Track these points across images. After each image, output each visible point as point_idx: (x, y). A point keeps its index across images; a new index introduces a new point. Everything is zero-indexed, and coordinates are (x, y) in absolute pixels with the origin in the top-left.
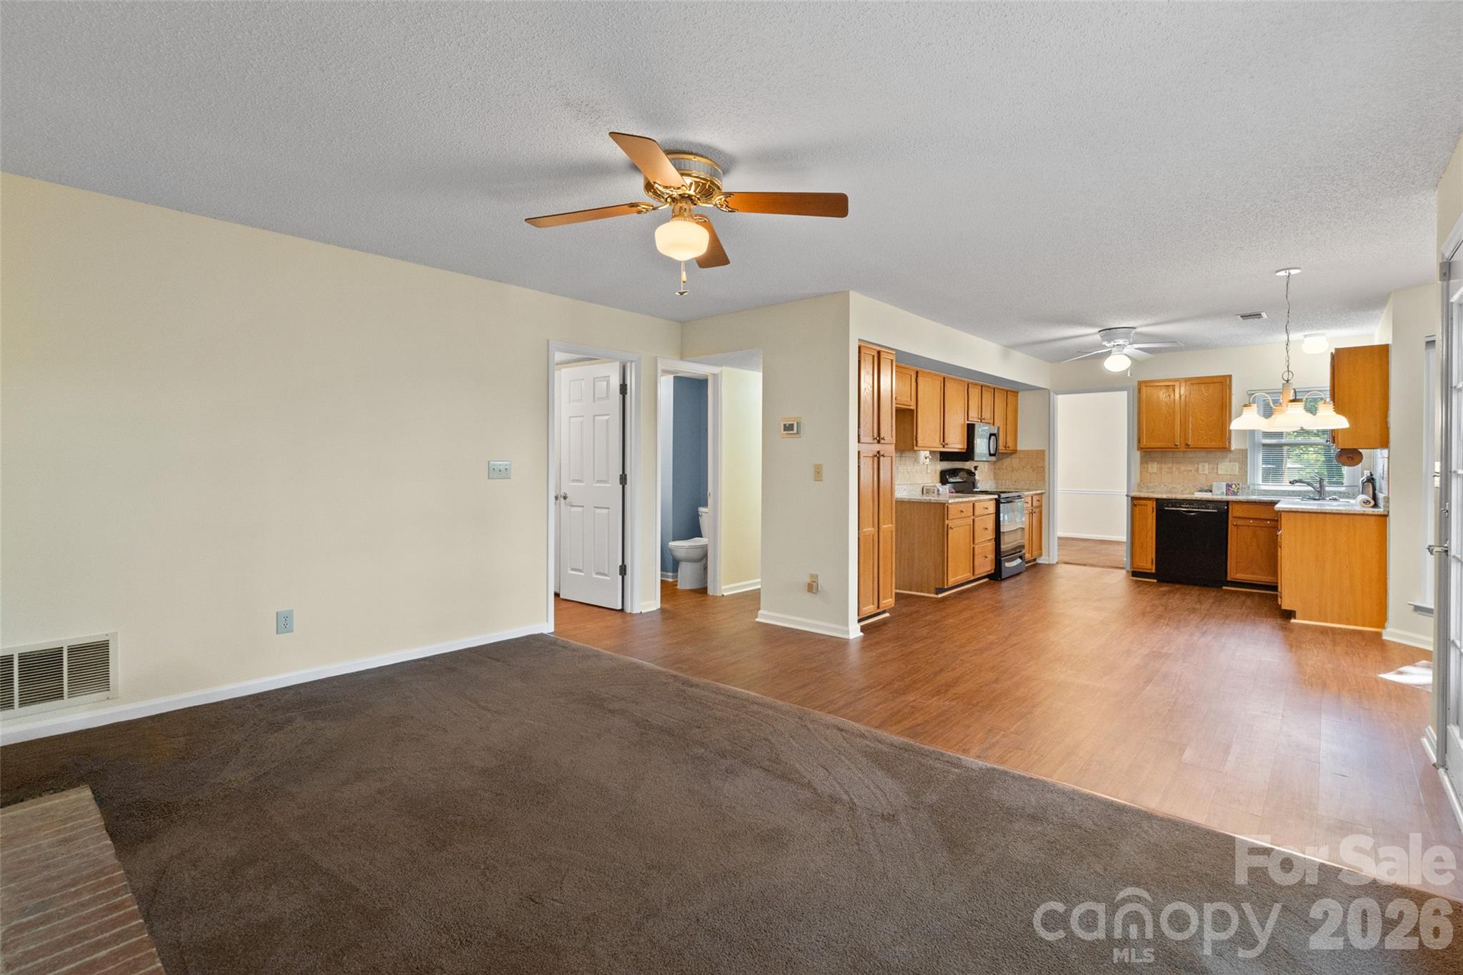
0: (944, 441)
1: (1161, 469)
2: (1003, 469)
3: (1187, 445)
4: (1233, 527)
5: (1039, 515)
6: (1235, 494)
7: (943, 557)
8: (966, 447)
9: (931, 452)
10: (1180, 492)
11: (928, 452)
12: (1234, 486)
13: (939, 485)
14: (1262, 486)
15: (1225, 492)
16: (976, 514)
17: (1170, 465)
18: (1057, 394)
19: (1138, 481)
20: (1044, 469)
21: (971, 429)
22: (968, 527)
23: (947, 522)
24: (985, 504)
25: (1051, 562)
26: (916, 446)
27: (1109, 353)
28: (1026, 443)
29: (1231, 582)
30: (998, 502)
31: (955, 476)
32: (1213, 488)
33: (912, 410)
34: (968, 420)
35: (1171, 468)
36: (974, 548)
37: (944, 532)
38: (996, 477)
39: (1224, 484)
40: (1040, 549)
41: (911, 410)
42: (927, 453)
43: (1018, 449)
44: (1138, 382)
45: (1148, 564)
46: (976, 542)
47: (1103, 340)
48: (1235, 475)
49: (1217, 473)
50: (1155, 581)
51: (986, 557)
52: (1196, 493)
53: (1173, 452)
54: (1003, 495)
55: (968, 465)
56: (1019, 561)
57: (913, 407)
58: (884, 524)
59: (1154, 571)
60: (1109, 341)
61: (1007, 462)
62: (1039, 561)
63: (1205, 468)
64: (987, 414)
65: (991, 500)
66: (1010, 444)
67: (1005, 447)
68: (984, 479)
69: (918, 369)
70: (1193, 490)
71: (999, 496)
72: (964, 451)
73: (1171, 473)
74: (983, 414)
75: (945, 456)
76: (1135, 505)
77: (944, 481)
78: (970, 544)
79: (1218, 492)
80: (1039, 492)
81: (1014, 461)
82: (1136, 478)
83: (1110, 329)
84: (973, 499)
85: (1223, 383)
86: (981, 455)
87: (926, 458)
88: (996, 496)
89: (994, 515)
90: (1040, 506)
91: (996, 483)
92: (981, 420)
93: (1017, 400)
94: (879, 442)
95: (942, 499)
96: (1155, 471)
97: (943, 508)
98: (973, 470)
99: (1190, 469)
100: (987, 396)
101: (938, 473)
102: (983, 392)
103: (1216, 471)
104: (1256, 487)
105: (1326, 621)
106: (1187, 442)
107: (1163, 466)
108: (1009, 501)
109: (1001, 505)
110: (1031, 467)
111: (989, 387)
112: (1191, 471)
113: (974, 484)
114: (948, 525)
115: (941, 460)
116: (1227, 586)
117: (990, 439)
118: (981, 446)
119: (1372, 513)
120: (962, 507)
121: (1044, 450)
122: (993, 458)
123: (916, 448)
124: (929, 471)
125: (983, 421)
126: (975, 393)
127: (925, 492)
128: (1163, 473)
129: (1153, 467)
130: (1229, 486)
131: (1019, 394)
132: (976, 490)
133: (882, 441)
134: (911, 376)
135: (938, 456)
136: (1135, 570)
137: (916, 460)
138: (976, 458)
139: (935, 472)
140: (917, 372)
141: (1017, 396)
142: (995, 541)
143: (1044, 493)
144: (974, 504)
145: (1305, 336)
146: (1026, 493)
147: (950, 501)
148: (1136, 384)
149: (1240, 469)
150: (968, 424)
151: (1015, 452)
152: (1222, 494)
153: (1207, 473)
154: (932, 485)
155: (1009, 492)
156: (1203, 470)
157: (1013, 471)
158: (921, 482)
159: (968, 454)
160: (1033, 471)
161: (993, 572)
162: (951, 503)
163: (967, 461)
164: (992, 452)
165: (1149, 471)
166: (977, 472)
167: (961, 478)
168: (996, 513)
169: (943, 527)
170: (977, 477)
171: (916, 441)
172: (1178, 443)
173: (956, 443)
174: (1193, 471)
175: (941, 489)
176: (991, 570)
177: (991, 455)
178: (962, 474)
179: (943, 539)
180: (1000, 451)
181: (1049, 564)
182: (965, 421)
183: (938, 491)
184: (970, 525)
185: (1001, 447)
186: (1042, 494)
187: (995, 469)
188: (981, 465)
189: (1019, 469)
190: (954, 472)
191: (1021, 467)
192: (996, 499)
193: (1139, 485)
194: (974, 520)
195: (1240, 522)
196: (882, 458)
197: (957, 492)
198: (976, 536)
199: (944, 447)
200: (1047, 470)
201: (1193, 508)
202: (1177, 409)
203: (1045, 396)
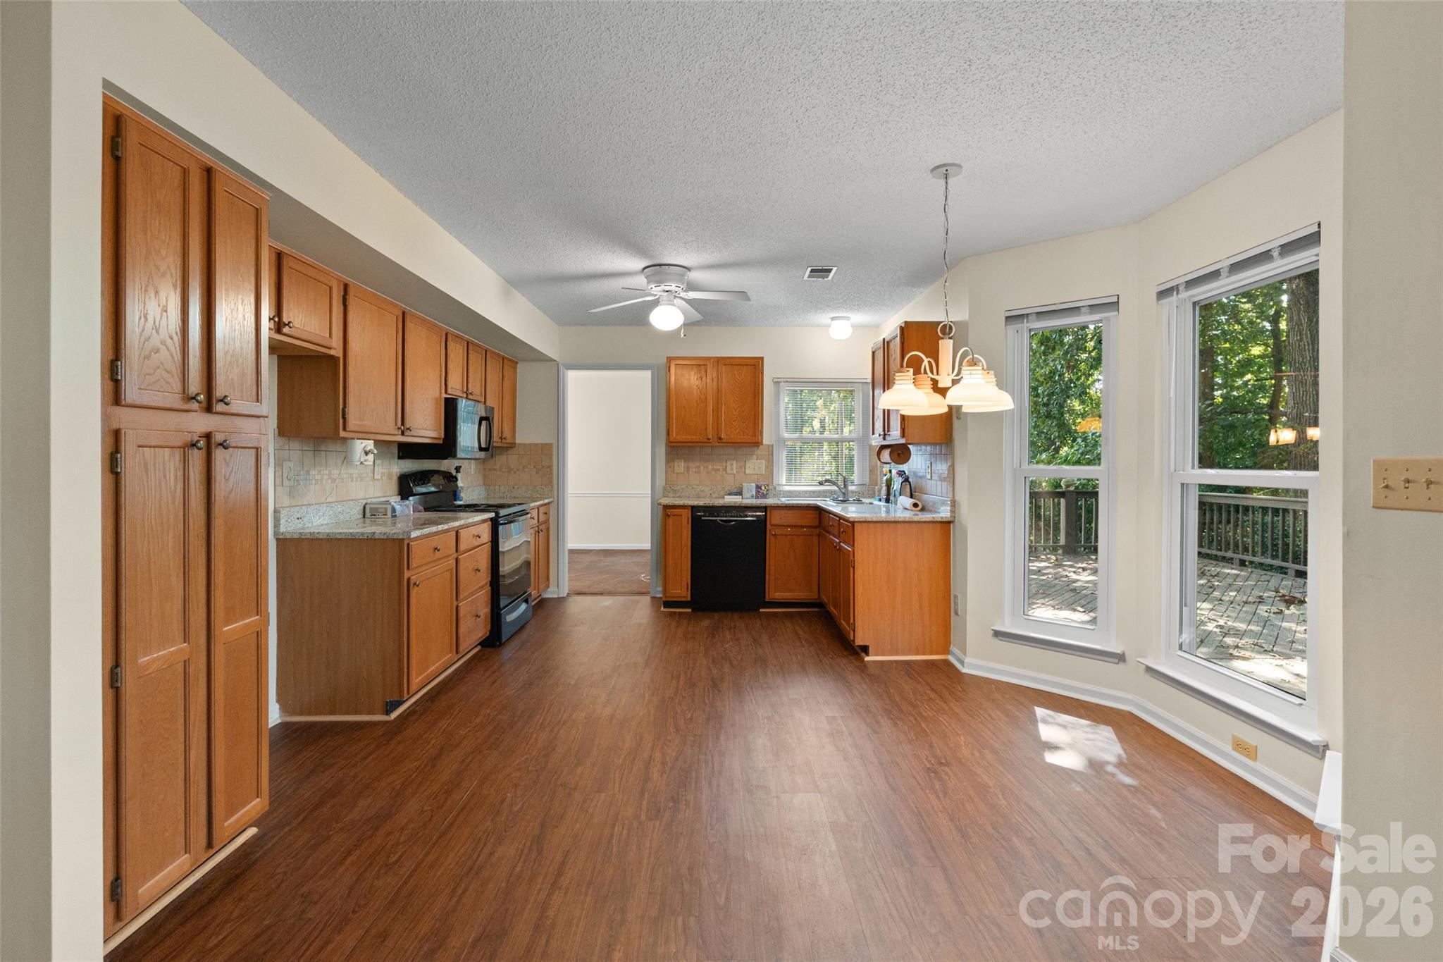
0: (403, 424)
1: (688, 468)
2: (495, 470)
3: (720, 439)
4: (772, 537)
5: (547, 531)
6: (764, 496)
7: (400, 637)
8: (443, 436)
9: (378, 443)
10: (709, 495)
11: (371, 442)
12: (763, 488)
13: (395, 500)
14: (785, 487)
15: (755, 494)
16: (462, 547)
17: (698, 464)
18: (567, 369)
19: (664, 483)
20: (551, 470)
21: (450, 407)
22: (448, 573)
23: (407, 574)
24: (474, 530)
25: (561, 596)
26: (344, 429)
27: (656, 303)
28: (526, 435)
29: (769, 602)
30: (495, 524)
31: (424, 483)
32: (744, 491)
33: (333, 359)
34: (446, 393)
35: (699, 467)
36: (457, 607)
37: (403, 590)
38: (486, 483)
39: (754, 485)
40: (548, 579)
41: (332, 357)
42: (370, 445)
43: (518, 441)
44: (667, 358)
45: (682, 591)
46: (461, 597)
47: (649, 282)
48: (762, 474)
49: (745, 472)
50: (690, 610)
51: (477, 616)
52: (726, 497)
53: (703, 447)
54: (503, 512)
55: (447, 465)
56: (523, 607)
57: (337, 352)
58: (228, 623)
59: (689, 599)
60: (659, 283)
61: (501, 460)
62: (547, 595)
63: (733, 466)
64: (475, 388)
65: (484, 521)
66: (507, 434)
67: (501, 438)
68: (470, 488)
69: (349, 280)
70: (722, 493)
71: (497, 514)
72: (441, 442)
73: (698, 473)
74: (470, 385)
75: (407, 451)
76: (669, 516)
77: (404, 493)
78: (451, 599)
79: (748, 495)
80: (546, 501)
81: (511, 459)
82: (661, 482)
83: (660, 265)
84: (457, 524)
85: (755, 365)
86: (466, 450)
87: (367, 453)
88: (492, 515)
89: (490, 543)
90: (547, 521)
91: (487, 490)
92: (467, 394)
93: (515, 372)
94: (209, 409)
95: (397, 530)
96: (682, 472)
97: (399, 548)
98: (454, 473)
99: (718, 467)
100: (476, 359)
101: (395, 479)
102: (470, 352)
103: (743, 470)
104: (781, 488)
105: (897, 654)
106: (719, 436)
107: (691, 464)
108: (511, 519)
109: (501, 528)
110: (534, 467)
111: (479, 346)
112: (719, 470)
113: (455, 495)
114: (409, 580)
115: (400, 458)
116: (764, 608)
117: (480, 425)
118: (468, 436)
119: (932, 519)
120: (437, 541)
121: (551, 444)
122: (482, 454)
123: (342, 434)
124: (377, 477)
125: (470, 397)
126: (457, 351)
127: (368, 514)
128: (691, 472)
129: (680, 466)
130: (758, 487)
131: (518, 365)
132: (459, 503)
133: (220, 407)
134: (331, 288)
135: (395, 450)
136: (669, 599)
137: (347, 459)
138: (460, 454)
139: (390, 478)
140: (346, 287)
141: (515, 368)
142: (490, 586)
143: (552, 502)
144: (457, 533)
145: (833, 319)
146: (532, 505)
147: (414, 534)
148: (665, 360)
149: (767, 467)
150: (446, 399)
151: (512, 445)
152: (752, 497)
153: (735, 472)
154: (383, 499)
155: (509, 506)
156: (732, 469)
157: (509, 472)
158: (360, 495)
159: (446, 447)
160: (537, 473)
161: (488, 635)
162: (416, 539)
163: (446, 459)
164: (483, 446)
165: (676, 471)
166: (459, 476)
167: (434, 485)
168: (492, 542)
169: (400, 583)
170: (460, 484)
171: (344, 418)
172: (710, 437)
173: (426, 429)
174: (721, 470)
175: (398, 507)
176: (486, 634)
177: (481, 449)
178: (437, 479)
179: (400, 604)
180: (495, 444)
181: (558, 598)
182: (440, 393)
183: (394, 510)
184: (451, 570)
185: (495, 438)
186: (549, 503)
187: (485, 470)
188: (464, 465)
189: (518, 470)
190: (423, 477)
191: (521, 468)
192: (491, 519)
193: (665, 488)
194: (457, 560)
195: (778, 531)
196: (219, 454)
197: (426, 510)
198: (461, 588)
199: (403, 433)
200: (555, 468)
201: (731, 517)
202: (710, 397)
203: (553, 371)
